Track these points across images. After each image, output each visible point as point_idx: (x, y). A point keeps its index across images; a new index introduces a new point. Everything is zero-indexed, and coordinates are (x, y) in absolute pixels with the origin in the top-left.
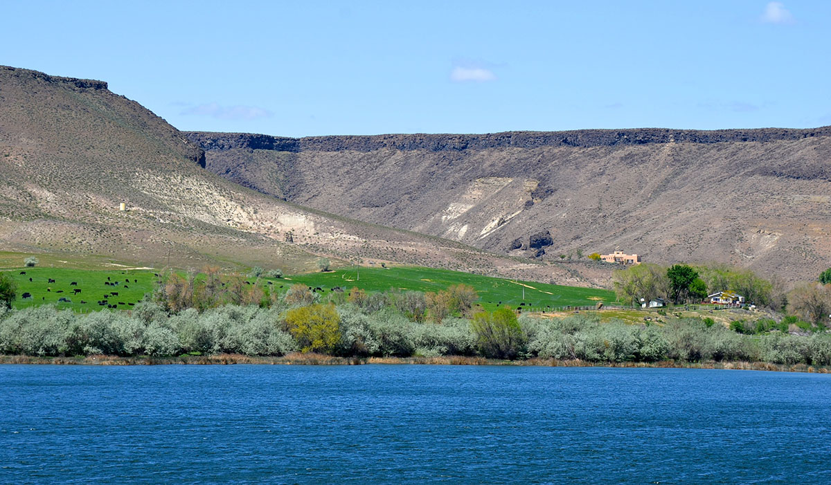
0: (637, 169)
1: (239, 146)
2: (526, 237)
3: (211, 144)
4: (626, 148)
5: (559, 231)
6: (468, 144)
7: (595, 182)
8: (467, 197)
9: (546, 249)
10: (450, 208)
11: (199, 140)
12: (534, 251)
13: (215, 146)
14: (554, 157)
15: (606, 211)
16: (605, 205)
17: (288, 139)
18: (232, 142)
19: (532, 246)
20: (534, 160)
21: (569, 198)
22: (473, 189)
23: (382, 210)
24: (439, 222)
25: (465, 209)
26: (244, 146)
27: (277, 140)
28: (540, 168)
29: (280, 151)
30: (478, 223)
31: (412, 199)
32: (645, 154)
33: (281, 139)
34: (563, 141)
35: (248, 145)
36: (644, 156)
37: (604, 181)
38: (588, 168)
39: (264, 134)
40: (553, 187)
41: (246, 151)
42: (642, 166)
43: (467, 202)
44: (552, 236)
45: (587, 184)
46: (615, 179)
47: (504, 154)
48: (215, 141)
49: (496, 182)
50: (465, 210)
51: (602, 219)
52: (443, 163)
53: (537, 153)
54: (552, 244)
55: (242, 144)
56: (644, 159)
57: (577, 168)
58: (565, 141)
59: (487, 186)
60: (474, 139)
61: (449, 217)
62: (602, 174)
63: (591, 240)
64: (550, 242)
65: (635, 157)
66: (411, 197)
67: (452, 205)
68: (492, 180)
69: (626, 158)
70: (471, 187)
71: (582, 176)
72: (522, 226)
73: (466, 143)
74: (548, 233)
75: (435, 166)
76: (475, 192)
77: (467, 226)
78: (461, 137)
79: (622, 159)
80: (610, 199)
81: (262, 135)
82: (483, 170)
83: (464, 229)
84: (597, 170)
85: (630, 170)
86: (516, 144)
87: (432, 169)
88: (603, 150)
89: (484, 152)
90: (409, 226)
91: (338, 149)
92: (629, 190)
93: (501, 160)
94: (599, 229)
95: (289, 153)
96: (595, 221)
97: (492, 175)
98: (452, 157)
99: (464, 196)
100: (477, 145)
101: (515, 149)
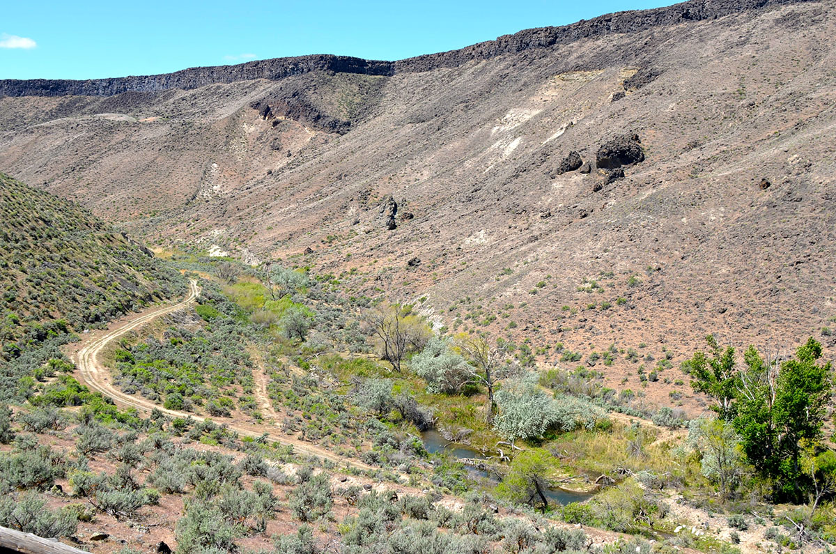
0: (806, 32)
1: (319, 68)
2: (594, 149)
3: (293, 69)
4: (783, 8)
5: (660, 135)
6: (556, 38)
7: (731, 54)
8: (536, 99)
9: (629, 171)
10: (508, 116)
11: (283, 66)
12: (601, 175)
13: (297, 71)
14: (667, 35)
15: (755, 96)
16: (750, 88)
17: (382, 62)
18: (311, 64)
19: (601, 164)
20: (639, 44)
21: (683, 80)
22: (547, 89)
23: (425, 125)
24: (486, 136)
25: (527, 115)
26: (325, 68)
27: (369, 63)
28: (646, 52)
29: (372, 75)
30: (538, 134)
31: (467, 108)
32: (816, 13)
33: (373, 62)
34: (683, 17)
35: (328, 68)
36: (815, 15)
37: (748, 51)
38: (720, 38)
39: (351, 56)
40: (658, 68)
41: (326, 73)
42: (814, 27)
43: (533, 106)
44: (645, 144)
45: (718, 58)
46: (767, 48)
47: (599, 42)
48: (296, 65)
49: (581, 78)
50: (527, 117)
51: (745, 111)
52: (523, 63)
53: (644, 35)
54: (643, 159)
55: (323, 67)
56: (817, 18)
57: (701, 41)
58: (686, 16)
59: (567, 83)
60: (564, 30)
61: (503, 128)
62: (744, 43)
63: (724, 148)
64: (638, 155)
65: (801, 17)
66: (466, 106)
67: (511, 111)
68: (576, 75)
69: (784, 19)
70: (545, 86)
71: (709, 49)
72: (593, 131)
73: (553, 37)
74: (637, 138)
75: (511, 67)
76: (550, 93)
77: (520, 138)
78: (549, 30)
79: (777, 21)
80: (760, 77)
81: (349, 57)
82: (567, 64)
83: (515, 144)
84: (736, 39)
85: (795, 34)
86: (618, 29)
87: (506, 71)
88: (745, 15)
89: (575, 44)
90: (441, 143)
91: (430, 69)
92: (795, 63)
93: (594, 49)
94: (741, 127)
95: (382, 77)
96: (732, 114)
97: (578, 68)
98: (535, 55)
99: (532, 98)
100: (568, 38)
101: (616, 35)
